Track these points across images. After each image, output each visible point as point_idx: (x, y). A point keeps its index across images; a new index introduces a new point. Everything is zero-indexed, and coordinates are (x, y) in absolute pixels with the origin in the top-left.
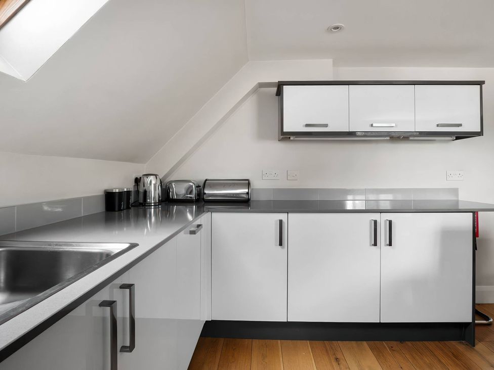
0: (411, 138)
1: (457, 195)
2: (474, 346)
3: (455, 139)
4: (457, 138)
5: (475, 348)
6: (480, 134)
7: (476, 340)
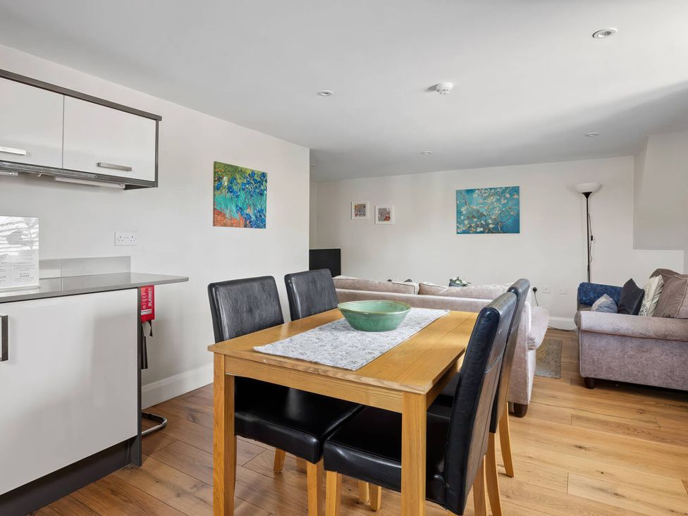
0: (58, 179)
1: (129, 266)
2: (141, 465)
3: (124, 187)
4: (128, 187)
5: (142, 467)
6: (154, 184)
7: (143, 456)
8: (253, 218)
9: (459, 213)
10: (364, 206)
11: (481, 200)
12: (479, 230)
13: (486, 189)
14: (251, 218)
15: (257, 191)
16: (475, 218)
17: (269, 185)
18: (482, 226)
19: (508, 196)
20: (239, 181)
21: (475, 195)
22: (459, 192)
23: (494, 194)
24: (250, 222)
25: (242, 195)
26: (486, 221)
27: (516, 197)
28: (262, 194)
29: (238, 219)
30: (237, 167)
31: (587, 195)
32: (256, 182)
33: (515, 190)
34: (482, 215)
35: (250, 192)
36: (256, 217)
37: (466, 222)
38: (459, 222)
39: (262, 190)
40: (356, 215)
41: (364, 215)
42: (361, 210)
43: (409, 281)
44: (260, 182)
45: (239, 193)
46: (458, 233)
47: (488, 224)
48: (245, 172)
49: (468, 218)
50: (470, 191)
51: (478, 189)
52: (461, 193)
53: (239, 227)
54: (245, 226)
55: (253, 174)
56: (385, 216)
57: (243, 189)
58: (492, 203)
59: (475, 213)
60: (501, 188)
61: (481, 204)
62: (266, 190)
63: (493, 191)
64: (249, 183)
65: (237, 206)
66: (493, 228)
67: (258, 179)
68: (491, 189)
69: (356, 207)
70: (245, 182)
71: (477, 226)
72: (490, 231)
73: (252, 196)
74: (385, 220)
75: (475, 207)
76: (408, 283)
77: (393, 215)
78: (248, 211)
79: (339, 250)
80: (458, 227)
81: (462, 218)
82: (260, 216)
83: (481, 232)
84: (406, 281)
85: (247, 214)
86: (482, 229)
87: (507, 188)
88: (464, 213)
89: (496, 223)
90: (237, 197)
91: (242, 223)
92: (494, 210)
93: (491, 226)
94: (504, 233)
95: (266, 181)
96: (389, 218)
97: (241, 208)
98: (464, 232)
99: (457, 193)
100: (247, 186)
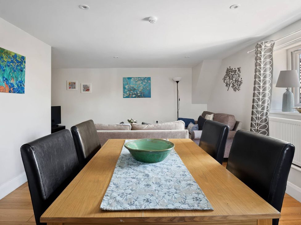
8: (16, 86)
9: (124, 88)
10: (75, 83)
11: (134, 83)
12: (134, 96)
13: (137, 78)
14: (14, 86)
15: (19, 68)
16: (132, 91)
17: (27, 65)
18: (135, 94)
19: (146, 81)
20: (5, 60)
21: (132, 80)
22: (124, 79)
23: (140, 80)
24: (13, 89)
25: (8, 69)
26: (137, 92)
27: (149, 82)
28: (22, 71)
29: (4, 86)
30: (4, 50)
31: (177, 82)
32: (18, 62)
33: (149, 79)
34: (135, 89)
35: (13, 68)
36: (18, 86)
37: (128, 92)
38: (124, 92)
39: (22, 68)
40: (70, 88)
41: (75, 88)
42: (72, 85)
43: (123, 123)
44: (20, 62)
45: (5, 68)
46: (124, 97)
47: (137, 93)
48: (10, 54)
49: (129, 91)
50: (130, 78)
51: (133, 78)
52: (125, 79)
53: (5, 92)
54: (10, 92)
55: (15, 56)
56: (87, 89)
57: (8, 66)
58: (139, 84)
59: (132, 89)
60: (143, 78)
61: (134, 84)
62: (25, 68)
63: (140, 79)
64: (12, 62)
65: (3, 77)
66: (139, 95)
67: (20, 60)
68: (139, 78)
69: (69, 83)
70: (10, 60)
71: (133, 94)
72: (139, 97)
73: (15, 71)
74: (87, 90)
75: (132, 86)
76: (121, 124)
77: (91, 89)
78: (12, 82)
79: (60, 107)
80: (124, 95)
81: (126, 90)
82: (21, 85)
83: (134, 97)
84: (121, 123)
85: (11, 84)
86: (135, 96)
87: (145, 78)
88: (127, 88)
89: (141, 93)
90: (4, 70)
91: (7, 89)
92: (140, 87)
93: (139, 94)
94: (144, 97)
95: (25, 62)
96: (89, 90)
97: (6, 79)
98: (127, 97)
99: (123, 79)
100: (11, 64)
